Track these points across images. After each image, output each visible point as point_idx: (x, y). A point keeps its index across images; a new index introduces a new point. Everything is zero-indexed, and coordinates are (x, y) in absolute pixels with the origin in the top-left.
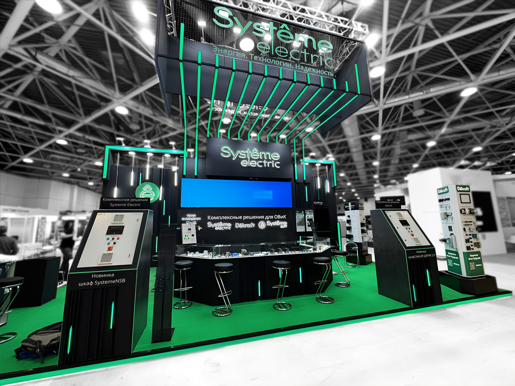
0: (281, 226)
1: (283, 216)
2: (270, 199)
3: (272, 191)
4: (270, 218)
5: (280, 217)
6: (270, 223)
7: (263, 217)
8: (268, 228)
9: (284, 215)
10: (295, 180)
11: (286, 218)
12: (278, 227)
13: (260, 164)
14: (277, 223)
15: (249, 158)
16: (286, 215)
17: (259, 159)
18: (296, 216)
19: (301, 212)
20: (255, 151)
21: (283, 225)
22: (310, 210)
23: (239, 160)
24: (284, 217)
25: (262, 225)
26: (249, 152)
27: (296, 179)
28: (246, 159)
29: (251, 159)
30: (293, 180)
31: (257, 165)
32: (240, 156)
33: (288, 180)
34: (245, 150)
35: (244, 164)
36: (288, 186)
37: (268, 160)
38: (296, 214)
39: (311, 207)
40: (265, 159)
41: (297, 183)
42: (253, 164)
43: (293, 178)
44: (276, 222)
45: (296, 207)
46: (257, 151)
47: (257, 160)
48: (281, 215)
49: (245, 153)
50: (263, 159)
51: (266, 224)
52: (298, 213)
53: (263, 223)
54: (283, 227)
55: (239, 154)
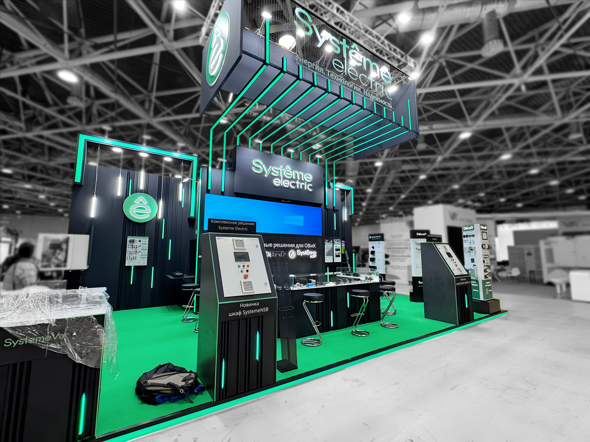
0: (310, 256)
1: (312, 245)
2: (300, 225)
3: (303, 217)
4: (301, 247)
5: (309, 246)
6: (301, 252)
7: (293, 245)
8: (298, 257)
9: (314, 244)
10: (325, 206)
11: (315, 247)
12: (307, 258)
13: (293, 184)
14: (307, 253)
15: (282, 176)
16: (315, 244)
17: (292, 179)
18: (325, 245)
19: (330, 241)
20: (288, 169)
21: (313, 255)
22: (338, 240)
23: (271, 177)
24: (314, 246)
25: (292, 255)
26: (282, 170)
27: (327, 205)
28: (279, 177)
29: (284, 178)
30: (323, 206)
31: (290, 185)
32: (272, 173)
33: (319, 205)
34: (279, 166)
35: (276, 182)
36: (318, 212)
37: (301, 181)
38: (325, 243)
39: (339, 236)
40: (298, 180)
41: (327, 209)
42: (287, 184)
43: (323, 203)
44: (306, 251)
45: (326, 236)
46: (291, 169)
47: (290, 180)
48: (312, 244)
49: (278, 170)
50: (296, 180)
51: (297, 253)
52: (327, 242)
53: (294, 253)
54: (313, 258)
55: (272, 171)
